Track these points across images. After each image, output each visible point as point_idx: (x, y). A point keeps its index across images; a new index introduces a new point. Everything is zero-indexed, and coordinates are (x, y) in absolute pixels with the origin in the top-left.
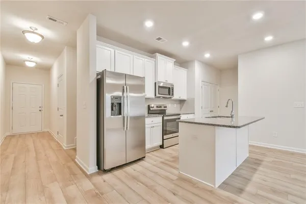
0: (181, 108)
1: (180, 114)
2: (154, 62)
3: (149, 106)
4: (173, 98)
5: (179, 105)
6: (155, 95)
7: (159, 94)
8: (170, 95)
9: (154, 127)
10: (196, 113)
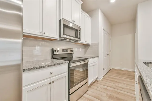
0: (85, 53)
1: (88, 59)
3: (52, 49)
5: (84, 50)
7: (64, 34)
8: (77, 38)
9: (53, 82)
10: (100, 56)
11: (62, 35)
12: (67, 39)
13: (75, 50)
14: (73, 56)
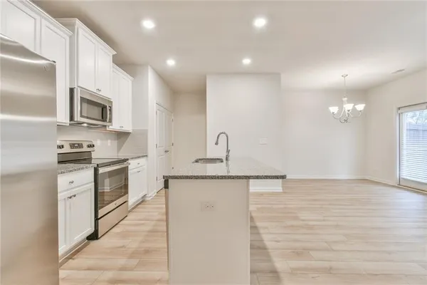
0: (119, 148)
1: (128, 159)
2: (68, 38)
4: (111, 128)
5: (116, 142)
6: (72, 118)
7: (82, 116)
8: (103, 121)
9: (75, 196)
10: (149, 155)
11: (77, 118)
12: (83, 123)
13: (98, 143)
14: (93, 157)
